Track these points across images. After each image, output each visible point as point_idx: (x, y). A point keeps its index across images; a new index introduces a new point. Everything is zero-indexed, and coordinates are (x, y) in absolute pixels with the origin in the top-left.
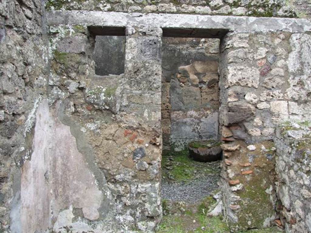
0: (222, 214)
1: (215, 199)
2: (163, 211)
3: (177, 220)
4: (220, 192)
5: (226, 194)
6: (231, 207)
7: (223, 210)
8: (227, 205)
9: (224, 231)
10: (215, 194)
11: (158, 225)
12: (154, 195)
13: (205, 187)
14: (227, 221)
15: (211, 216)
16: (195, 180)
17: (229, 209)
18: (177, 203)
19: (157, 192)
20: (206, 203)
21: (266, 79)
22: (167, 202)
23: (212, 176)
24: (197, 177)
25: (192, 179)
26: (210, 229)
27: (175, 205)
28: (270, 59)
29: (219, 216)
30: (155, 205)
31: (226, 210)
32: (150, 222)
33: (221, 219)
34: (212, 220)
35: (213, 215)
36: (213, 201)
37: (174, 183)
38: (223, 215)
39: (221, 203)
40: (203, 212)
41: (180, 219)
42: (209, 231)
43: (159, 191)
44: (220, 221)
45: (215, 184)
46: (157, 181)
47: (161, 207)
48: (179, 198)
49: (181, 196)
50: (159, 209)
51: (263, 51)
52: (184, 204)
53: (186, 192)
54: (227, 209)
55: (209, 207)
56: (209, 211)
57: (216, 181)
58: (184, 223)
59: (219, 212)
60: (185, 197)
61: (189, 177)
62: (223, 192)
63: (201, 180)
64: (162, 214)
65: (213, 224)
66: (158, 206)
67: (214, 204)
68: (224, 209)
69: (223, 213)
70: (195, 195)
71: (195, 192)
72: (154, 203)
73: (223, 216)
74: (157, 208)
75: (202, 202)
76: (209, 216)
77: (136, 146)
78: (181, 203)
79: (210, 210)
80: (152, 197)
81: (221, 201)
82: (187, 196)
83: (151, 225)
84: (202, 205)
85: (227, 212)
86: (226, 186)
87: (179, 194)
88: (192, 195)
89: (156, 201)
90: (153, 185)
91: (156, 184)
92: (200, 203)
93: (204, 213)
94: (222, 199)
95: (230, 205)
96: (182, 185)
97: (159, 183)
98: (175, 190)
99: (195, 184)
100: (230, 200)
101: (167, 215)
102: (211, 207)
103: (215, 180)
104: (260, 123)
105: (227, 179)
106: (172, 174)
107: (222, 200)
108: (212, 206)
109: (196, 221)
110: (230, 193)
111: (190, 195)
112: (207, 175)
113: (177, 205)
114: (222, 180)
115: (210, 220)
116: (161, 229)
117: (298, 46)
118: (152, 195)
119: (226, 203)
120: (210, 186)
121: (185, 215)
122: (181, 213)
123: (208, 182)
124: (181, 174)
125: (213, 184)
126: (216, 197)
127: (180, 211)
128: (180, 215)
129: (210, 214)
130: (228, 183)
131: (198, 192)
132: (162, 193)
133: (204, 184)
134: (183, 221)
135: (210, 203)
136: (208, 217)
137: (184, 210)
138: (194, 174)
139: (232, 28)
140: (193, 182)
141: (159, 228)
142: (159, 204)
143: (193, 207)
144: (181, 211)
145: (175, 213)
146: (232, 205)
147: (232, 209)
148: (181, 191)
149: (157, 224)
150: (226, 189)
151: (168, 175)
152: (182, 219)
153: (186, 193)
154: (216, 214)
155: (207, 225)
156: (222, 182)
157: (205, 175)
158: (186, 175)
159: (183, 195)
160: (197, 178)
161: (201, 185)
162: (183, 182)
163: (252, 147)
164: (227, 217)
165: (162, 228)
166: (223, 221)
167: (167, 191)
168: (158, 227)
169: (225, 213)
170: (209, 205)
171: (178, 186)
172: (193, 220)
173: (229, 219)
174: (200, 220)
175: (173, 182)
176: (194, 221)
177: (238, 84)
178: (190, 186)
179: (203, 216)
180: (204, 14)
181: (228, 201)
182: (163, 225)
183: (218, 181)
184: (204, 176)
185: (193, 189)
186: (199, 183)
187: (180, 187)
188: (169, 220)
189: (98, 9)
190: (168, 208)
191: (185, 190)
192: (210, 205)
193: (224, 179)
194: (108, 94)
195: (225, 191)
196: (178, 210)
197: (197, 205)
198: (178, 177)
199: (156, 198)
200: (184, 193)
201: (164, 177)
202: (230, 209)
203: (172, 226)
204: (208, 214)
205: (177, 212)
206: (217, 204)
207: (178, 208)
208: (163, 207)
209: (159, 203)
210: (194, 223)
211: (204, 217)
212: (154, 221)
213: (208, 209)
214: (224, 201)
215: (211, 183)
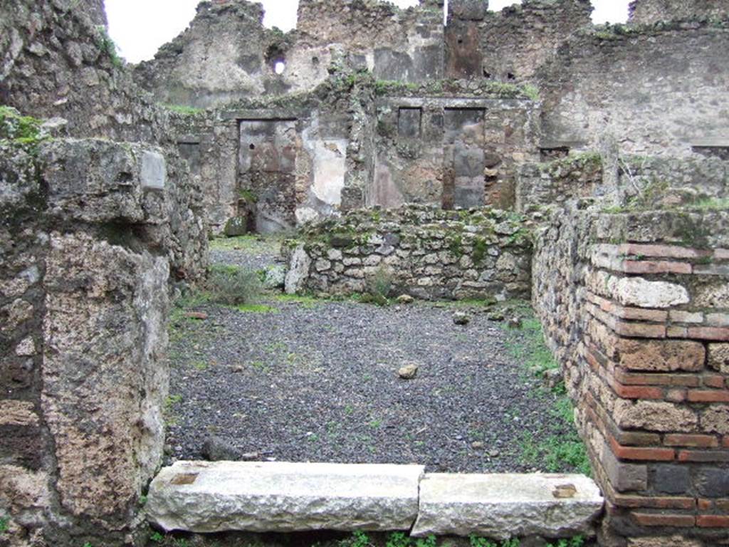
21: (509, 139)
28: (512, 126)
51: (507, 121)
77: (428, 179)
104: (505, 166)
117: (530, 118)
139: (488, 107)
163: (500, 181)
177: (491, 141)
180: (469, 98)
189: (405, 96)
194: (411, 147)
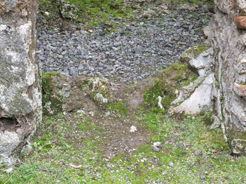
0: (211, 110)
1: (194, 70)
2: (43, 104)
3: (83, 126)
4: (211, 51)
5: (226, 55)
6: (238, 88)
7: (214, 100)
8: (228, 85)
9: (213, 151)
10: (196, 57)
11: (28, 141)
12: (15, 56)
13: (168, 40)
14: (223, 127)
15: (181, 115)
16: (139, 21)
17: (233, 96)
18: (86, 82)
19: (26, 47)
20: (168, 82)
22: (54, 78)
23: (189, 12)
24: (145, 13)
25: (132, 20)
26: (174, 148)
27: (80, 87)
29: (202, 114)
30: (18, 86)
31: (222, 99)
32: (7, 132)
33: (209, 122)
34: (183, 126)
35: (187, 112)
36: (188, 74)
37: (78, 29)
38: (215, 112)
39: (210, 79)
40: (159, 103)
41: (93, 124)
42: (171, 154)
43: (32, 47)
44: (205, 127)
45: (196, 32)
46: (22, 17)
47: (37, 94)
48: (93, 69)
49: (97, 65)
50: (31, 97)
52: (104, 83)
53: (113, 54)
54: (225, 97)
55: (177, 92)
56: (175, 102)
57: (201, 25)
58: (104, 135)
59: (202, 104)
60: (109, 67)
61: (122, 12)
62: (219, 50)
63: (157, 22)
64: (41, 113)
65: (184, 135)
66: (30, 87)
67: (191, 84)
68: (219, 96)
69: (214, 106)
70: (138, 62)
71: (137, 55)
72: (17, 80)
73: (213, 116)
74: (25, 95)
75: (158, 79)
76: (176, 114)
78: (96, 81)
79: (179, 98)
80: (11, 64)
81: (212, 75)
82: (114, 63)
83: (9, 141)
84: (157, 85)
85: (226, 104)
86: (229, 32)
87: (91, 59)
88: (128, 62)
89: (23, 75)
90: (13, 29)
91: (22, 26)
92: (152, 82)
93: (161, 107)
94: (213, 68)
95: (236, 85)
96: (102, 35)
97: (30, 23)
98: (79, 47)
99: (139, 34)
100: (237, 71)
101: (55, 114)
102: (183, 90)
103: (198, 22)
105: (233, 12)
106: (73, 5)
107: (213, 71)
108: (185, 87)
109: (138, 128)
110: (238, 52)
111: (123, 62)
112: (175, 9)
113: (85, 88)
114: (217, 16)
115: (177, 125)
116: (39, 151)
118: (10, 58)
119: (226, 79)
120: (181, 37)
121: (108, 113)
122: (95, 107)
123: (178, 27)
124: (98, 6)
125: (193, 32)
126: (196, 63)
127: (91, 104)
128: (92, 114)
129: (179, 109)
130: (233, 24)
131: (148, 54)
132: (42, 58)
133: (165, 32)
134: (101, 130)
135: (179, 81)
136: (171, 117)
137: (105, 100)
138: (138, 6)
140: (133, 28)
141: (33, 147)
142: (29, 84)
143: (132, 92)
144: (97, 103)
145: (79, 109)
146: (241, 83)
147: (240, 94)
148: (98, 51)
149: (26, 137)
150: (227, 42)
151: (59, 7)
152: (97, 124)
153: (112, 58)
154: (196, 110)
155: (168, 139)
156: (217, 23)
157: (169, 9)
158: (112, 7)
159: (104, 61)
160: (146, 17)
161: (155, 35)
162: (105, 26)
164: (226, 116)
165: (40, 148)
166: (212, 127)
167: (55, 52)
168: (29, 146)
169: (220, 108)
170: (175, 87)
171: (89, 38)
172: (130, 125)
173: (229, 120)
174: (149, 125)
175: (74, 26)
176: (133, 129)
178: (125, 38)
179: (157, 116)
181: (230, 73)
182: (44, 140)
183: (206, 25)
184: (167, 11)
185: (132, 47)
186: (152, 29)
187: (93, 42)
188: (60, 128)
190: (59, 96)
191: (111, 48)
192: (178, 86)
193: (225, 14)
195: (224, 48)
196: (87, 99)
197: (142, 87)
198: (89, 14)
199: (21, 64)
200: (108, 57)
201: (47, 13)
202: (236, 95)
203: (70, 144)
204: (172, 110)
205: (85, 105)
206: (199, 84)
207: (88, 96)
208: (44, 93)
209: (31, 79)
210: (132, 134)
211: (161, 119)
212: (19, 130)
213: (174, 96)
214: (220, 74)
215: (187, 29)
